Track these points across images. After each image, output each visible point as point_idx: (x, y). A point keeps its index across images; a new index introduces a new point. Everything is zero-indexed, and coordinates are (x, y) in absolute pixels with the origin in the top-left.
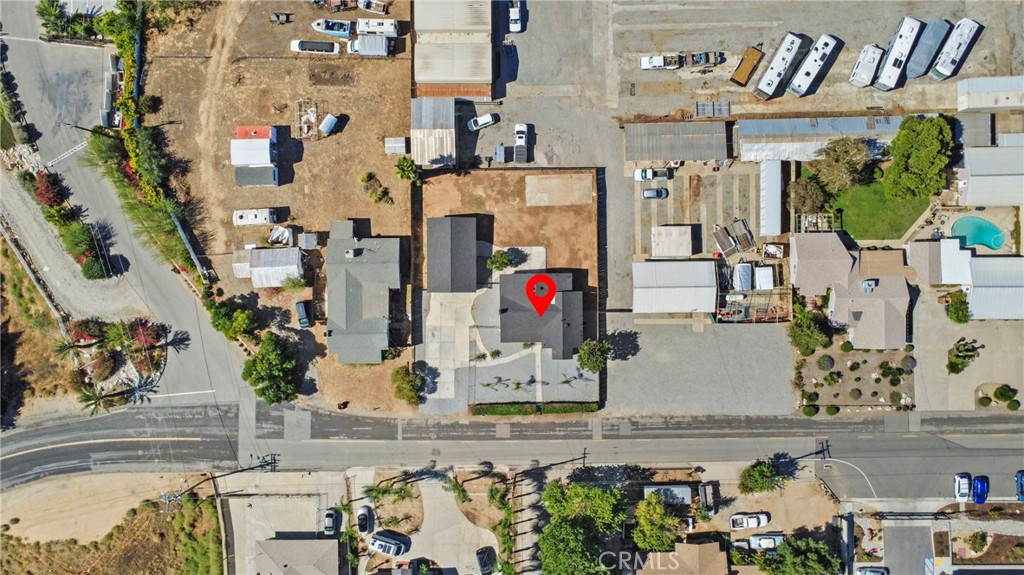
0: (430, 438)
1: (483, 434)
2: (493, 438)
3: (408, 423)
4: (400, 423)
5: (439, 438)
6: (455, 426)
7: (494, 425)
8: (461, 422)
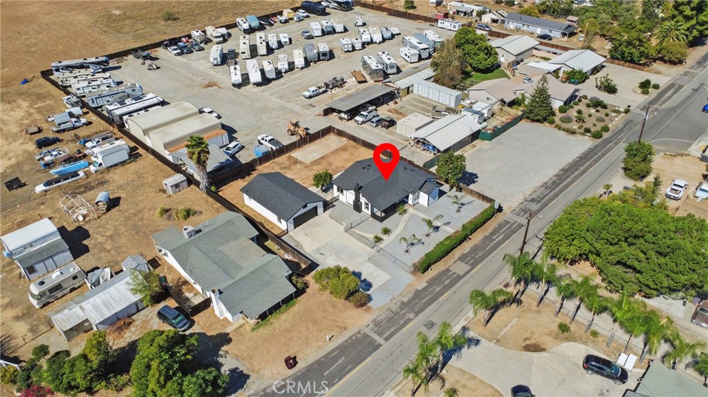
0: (410, 320)
1: (448, 281)
2: (460, 278)
3: (376, 325)
4: (367, 331)
5: (417, 314)
6: (418, 294)
7: (448, 270)
8: (420, 289)
